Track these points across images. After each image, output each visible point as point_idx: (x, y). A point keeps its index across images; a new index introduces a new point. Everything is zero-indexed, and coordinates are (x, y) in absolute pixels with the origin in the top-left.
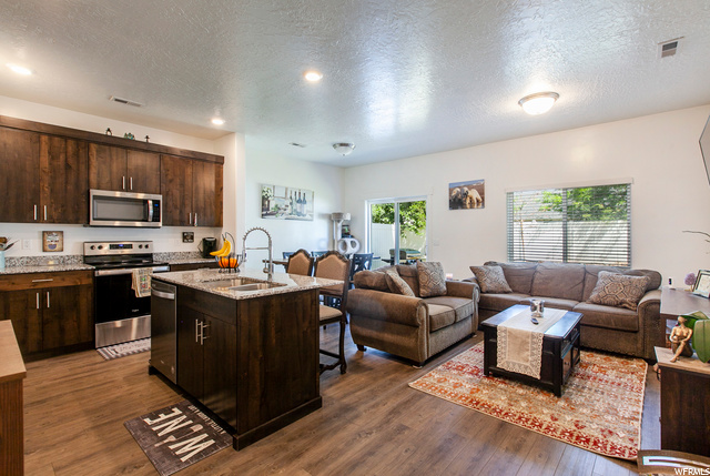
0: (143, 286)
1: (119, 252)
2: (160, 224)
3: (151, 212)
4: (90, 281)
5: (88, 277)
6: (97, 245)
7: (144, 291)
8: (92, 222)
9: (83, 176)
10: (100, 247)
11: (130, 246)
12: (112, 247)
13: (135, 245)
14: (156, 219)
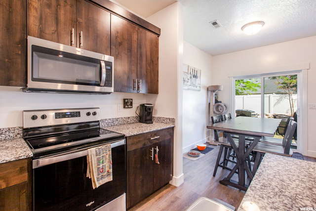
0: (101, 171)
1: (64, 121)
2: (112, 89)
3: (104, 76)
4: (25, 177)
5: (21, 170)
6: (39, 114)
7: (103, 177)
8: (31, 84)
9: (17, 18)
10: (44, 117)
11: (77, 114)
12: (58, 116)
13: (83, 113)
14: (108, 83)
